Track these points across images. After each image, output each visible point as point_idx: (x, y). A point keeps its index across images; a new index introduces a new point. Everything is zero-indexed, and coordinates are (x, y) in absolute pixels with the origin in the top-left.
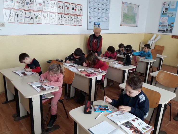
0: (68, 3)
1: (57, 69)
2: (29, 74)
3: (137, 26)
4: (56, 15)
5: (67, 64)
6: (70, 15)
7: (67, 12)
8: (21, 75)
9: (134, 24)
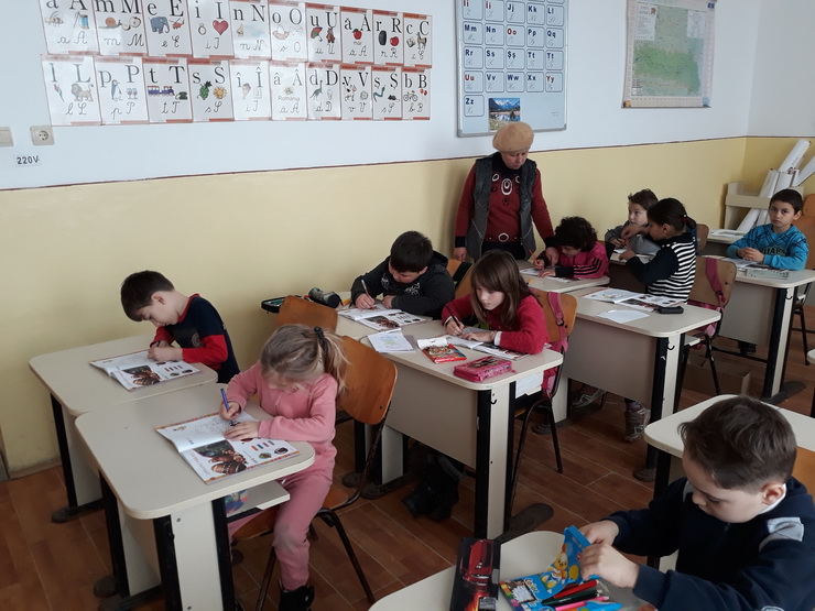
0: (355, 10)
1: (307, 357)
2: (168, 374)
3: (706, 106)
4: (302, 75)
5: (360, 316)
6: (368, 69)
7: (353, 53)
8: (129, 381)
9: (688, 94)
